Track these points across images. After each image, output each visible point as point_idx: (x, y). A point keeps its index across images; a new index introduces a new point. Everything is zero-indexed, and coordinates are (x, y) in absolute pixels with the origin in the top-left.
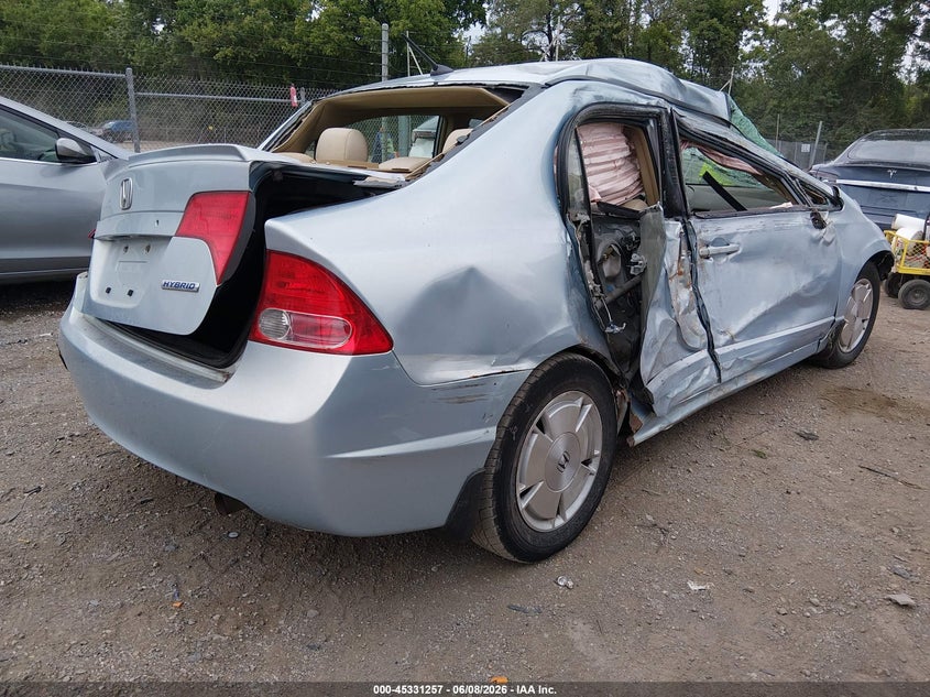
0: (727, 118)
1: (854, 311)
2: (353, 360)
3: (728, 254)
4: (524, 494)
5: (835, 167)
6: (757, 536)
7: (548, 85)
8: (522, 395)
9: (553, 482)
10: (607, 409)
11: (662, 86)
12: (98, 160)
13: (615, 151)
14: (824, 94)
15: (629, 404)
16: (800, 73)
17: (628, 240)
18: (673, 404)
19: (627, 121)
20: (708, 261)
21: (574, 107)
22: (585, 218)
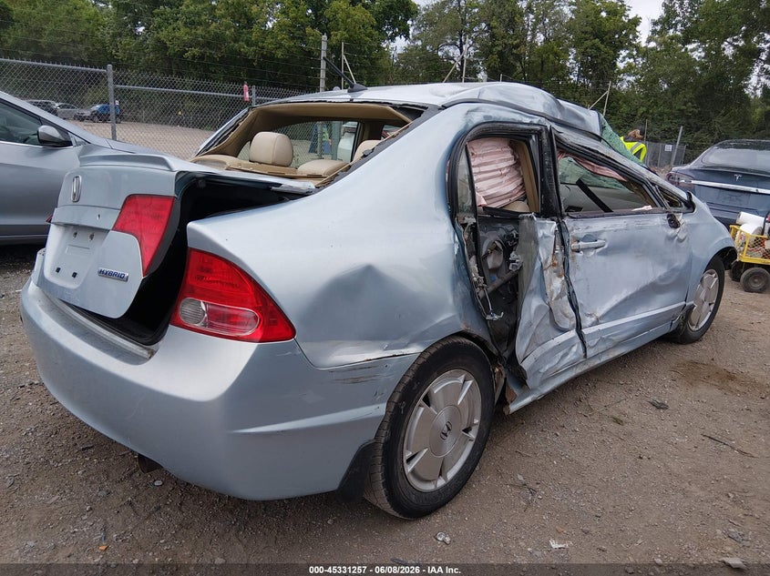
0: (598, 134)
1: (702, 296)
2: (258, 348)
3: (596, 248)
4: (409, 460)
5: (690, 170)
6: (612, 497)
7: (444, 107)
8: (411, 374)
9: (436, 448)
10: (485, 383)
11: (544, 106)
12: (74, 144)
13: (501, 161)
14: (685, 105)
15: (505, 379)
16: (666, 86)
17: (510, 237)
18: (545, 377)
19: (513, 137)
20: (579, 254)
21: (467, 125)
22: (471, 220)
